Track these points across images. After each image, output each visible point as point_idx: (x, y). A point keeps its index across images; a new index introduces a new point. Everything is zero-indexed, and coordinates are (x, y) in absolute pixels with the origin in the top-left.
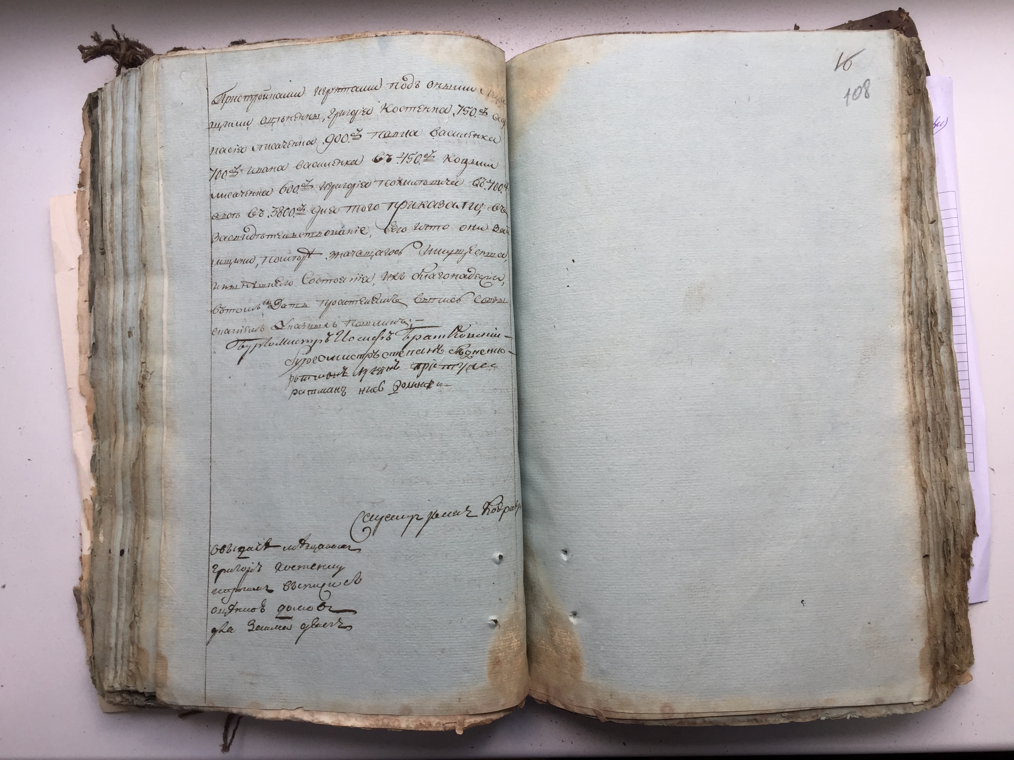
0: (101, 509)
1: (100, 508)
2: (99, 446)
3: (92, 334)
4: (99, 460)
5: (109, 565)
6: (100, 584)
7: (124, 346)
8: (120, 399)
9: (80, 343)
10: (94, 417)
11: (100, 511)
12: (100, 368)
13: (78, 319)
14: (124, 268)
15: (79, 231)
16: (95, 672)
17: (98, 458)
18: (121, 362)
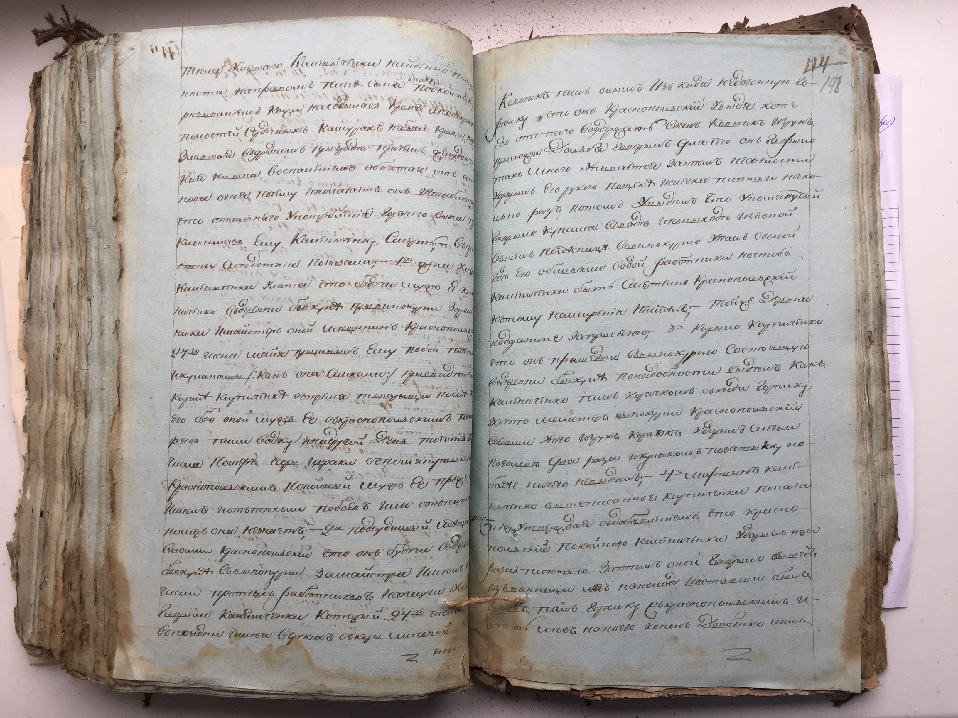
5: (32, 524)
7: (49, 317)
8: (45, 366)
9: (20, 309)
13: (19, 287)
14: (51, 242)
15: (23, 202)
16: (18, 623)
18: (47, 332)
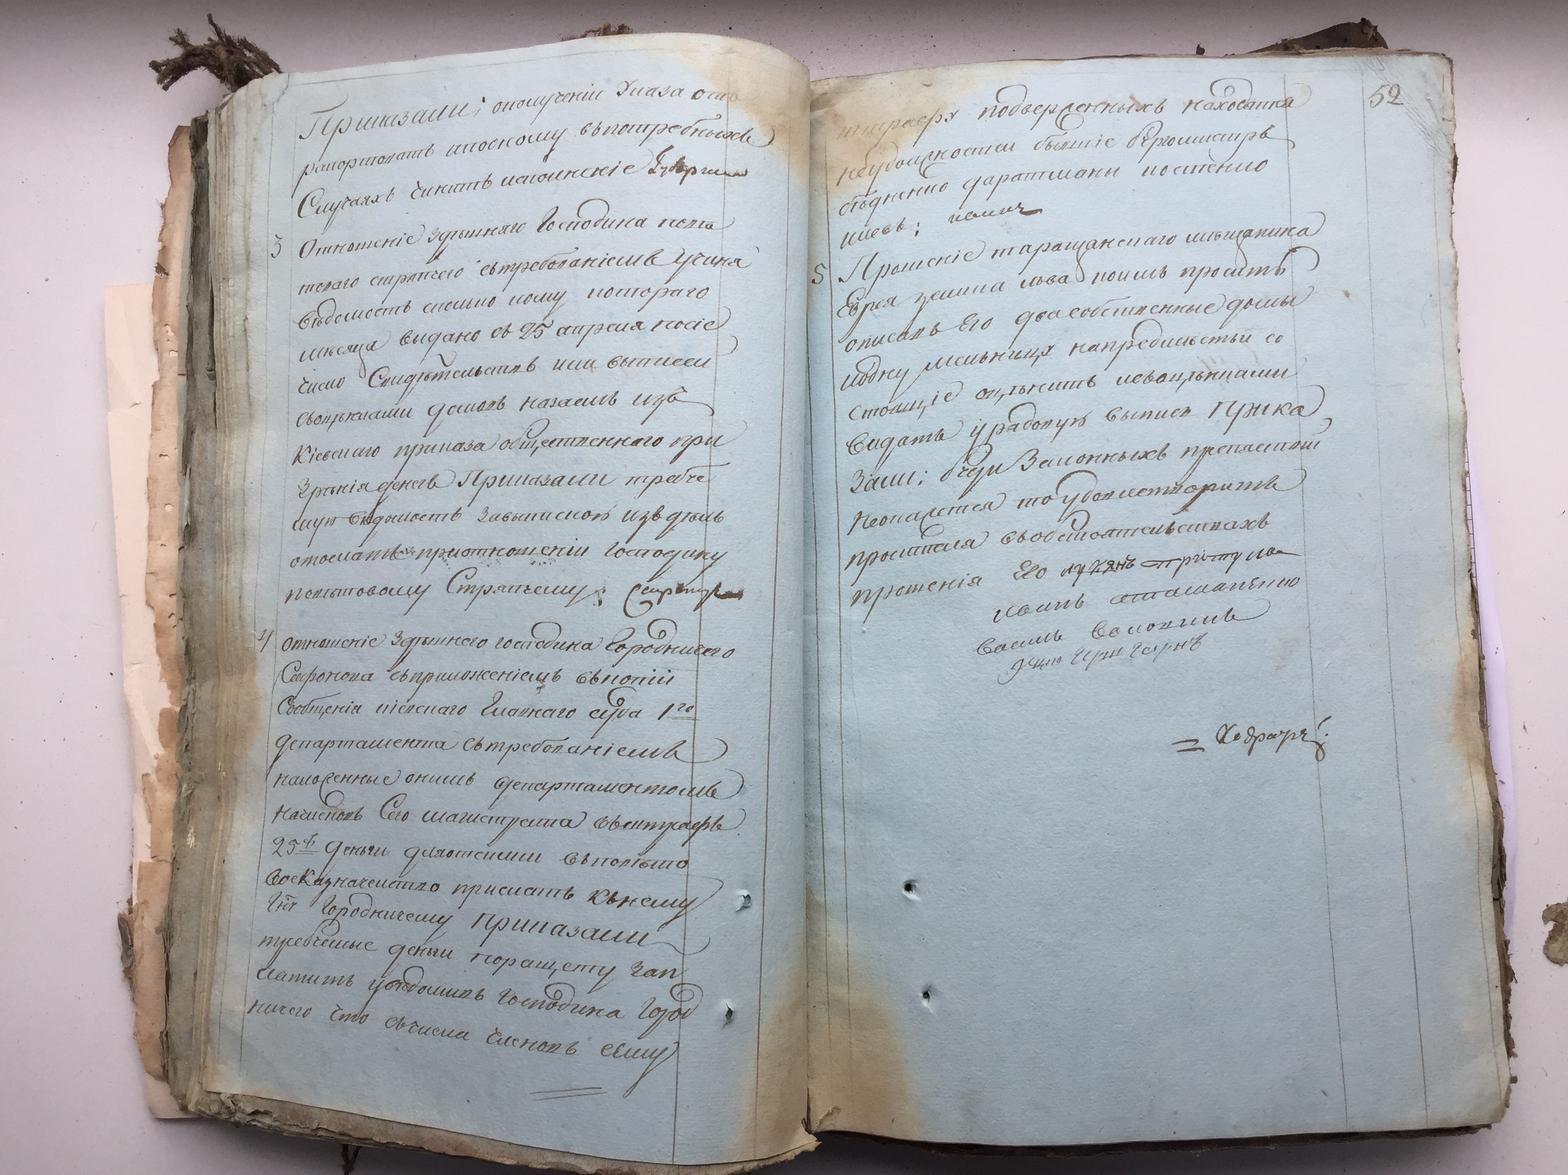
0: (192, 792)
1: (190, 791)
2: (195, 692)
3: (185, 510)
4: (194, 714)
6: (184, 916)
10: (187, 646)
11: (189, 798)
12: (200, 565)
17: (190, 710)
